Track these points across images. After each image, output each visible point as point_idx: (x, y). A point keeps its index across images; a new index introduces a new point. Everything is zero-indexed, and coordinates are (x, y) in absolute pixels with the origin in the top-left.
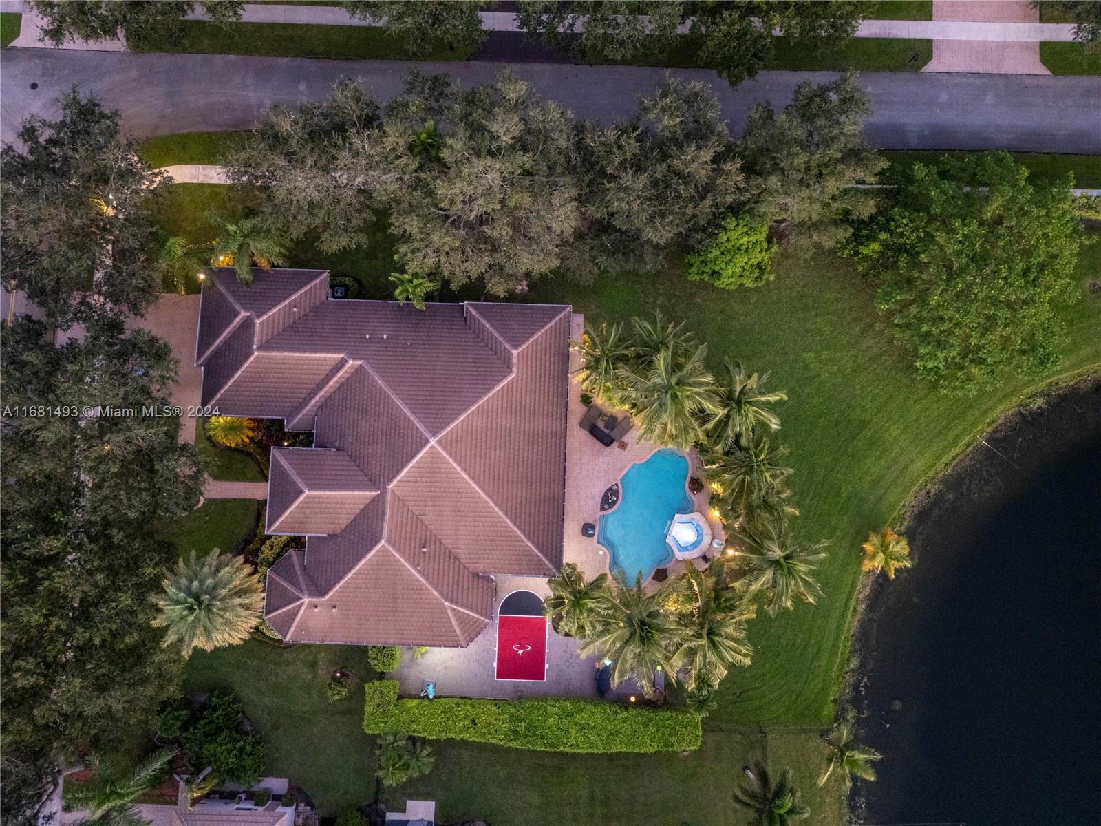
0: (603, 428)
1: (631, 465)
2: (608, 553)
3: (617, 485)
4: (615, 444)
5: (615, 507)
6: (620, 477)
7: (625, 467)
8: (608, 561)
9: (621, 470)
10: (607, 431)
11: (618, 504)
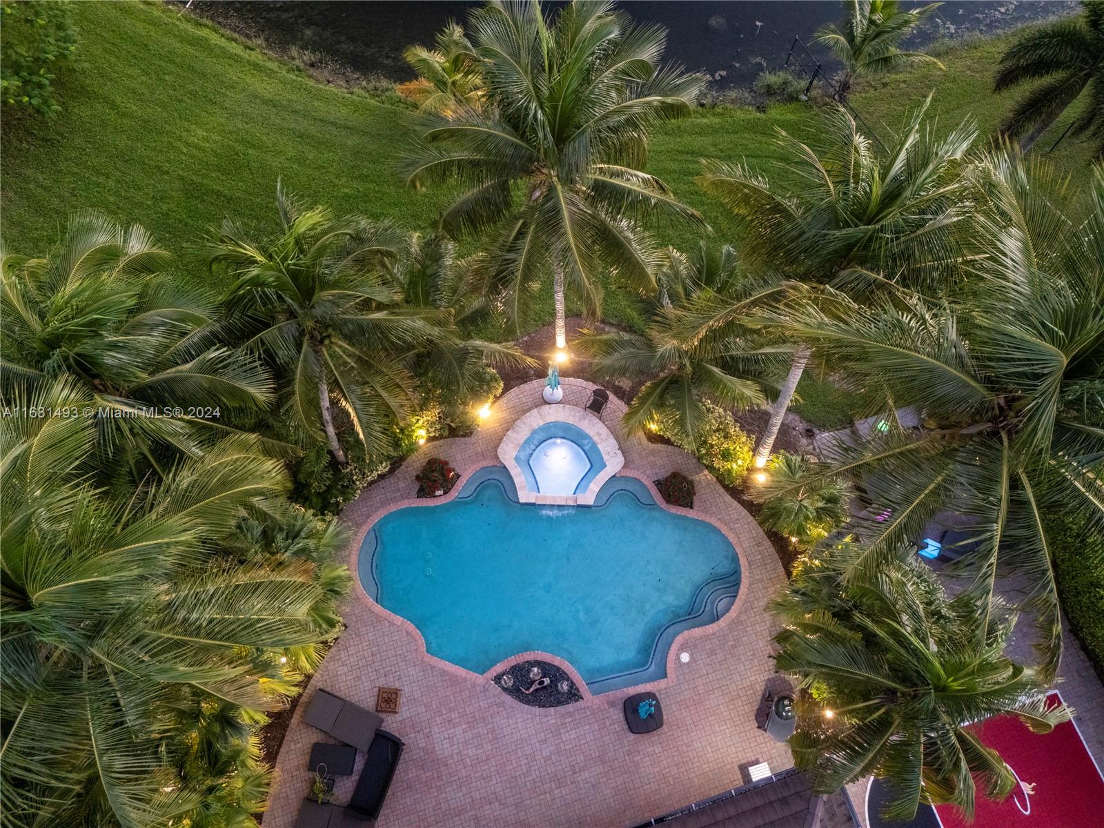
0: (355, 777)
1: (434, 661)
2: (679, 640)
3: (498, 679)
4: (391, 724)
5: (557, 661)
6: (472, 676)
7: (444, 673)
8: (697, 632)
9: (453, 681)
10: (359, 764)
11: (546, 657)
